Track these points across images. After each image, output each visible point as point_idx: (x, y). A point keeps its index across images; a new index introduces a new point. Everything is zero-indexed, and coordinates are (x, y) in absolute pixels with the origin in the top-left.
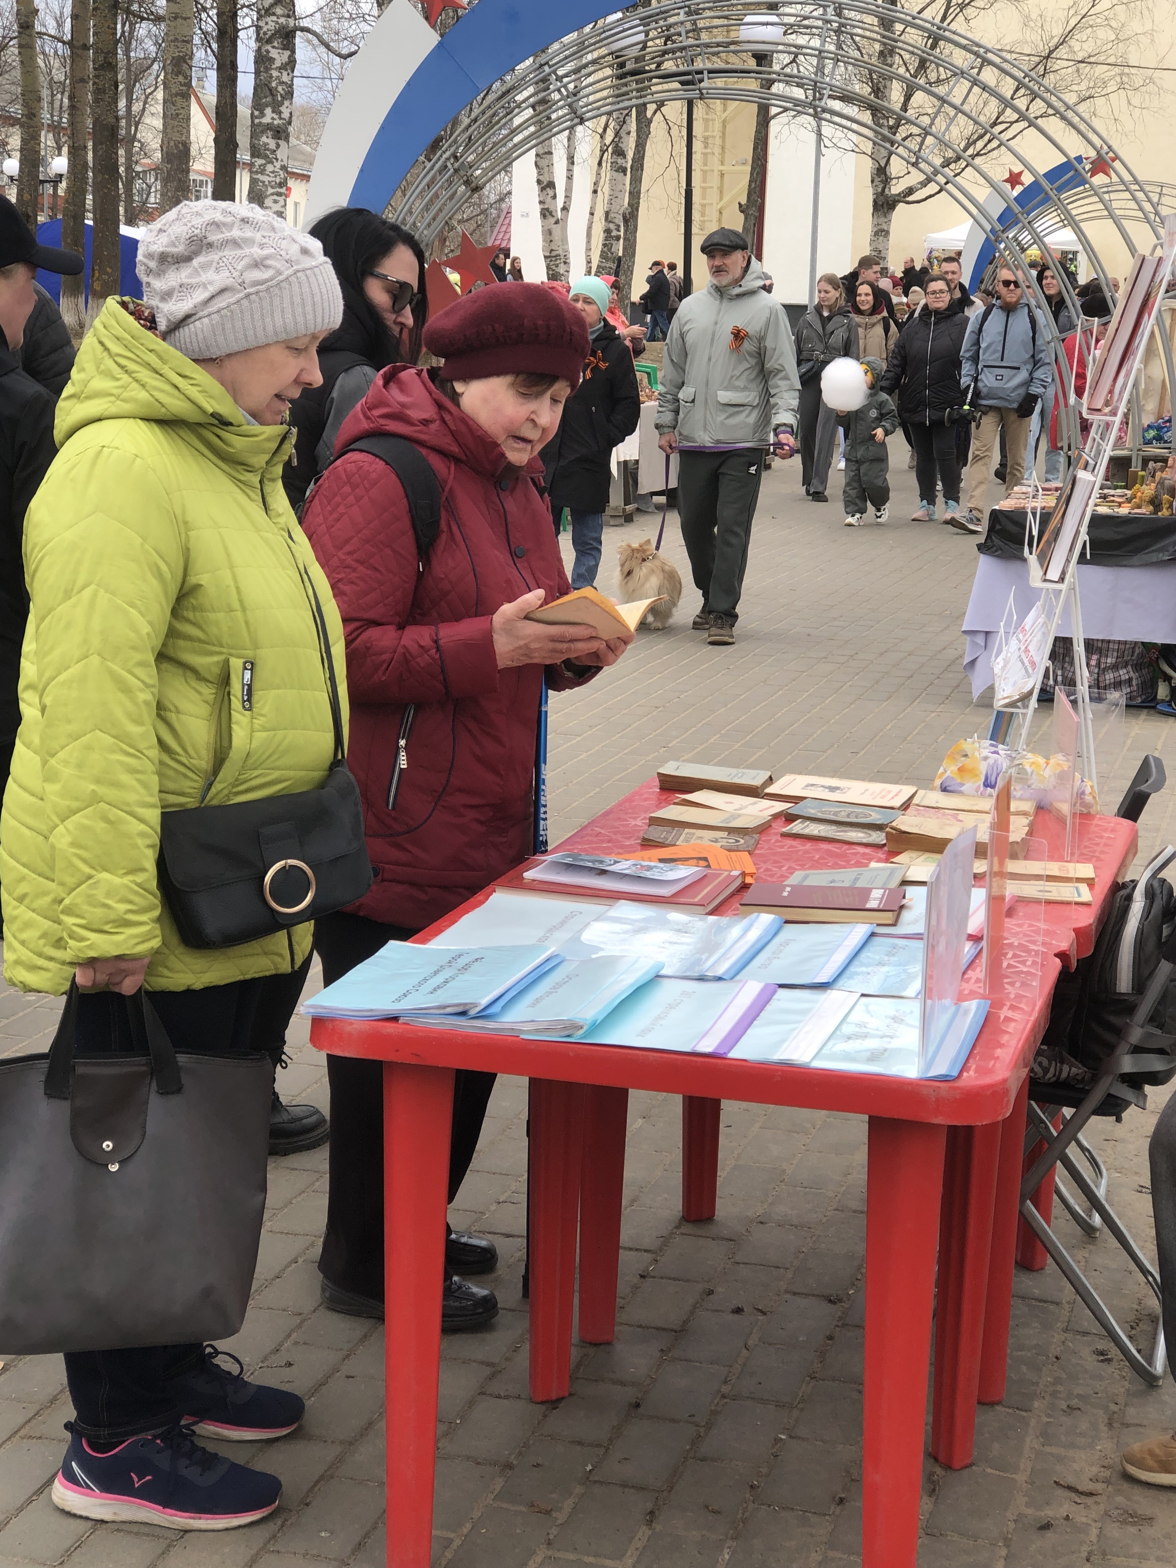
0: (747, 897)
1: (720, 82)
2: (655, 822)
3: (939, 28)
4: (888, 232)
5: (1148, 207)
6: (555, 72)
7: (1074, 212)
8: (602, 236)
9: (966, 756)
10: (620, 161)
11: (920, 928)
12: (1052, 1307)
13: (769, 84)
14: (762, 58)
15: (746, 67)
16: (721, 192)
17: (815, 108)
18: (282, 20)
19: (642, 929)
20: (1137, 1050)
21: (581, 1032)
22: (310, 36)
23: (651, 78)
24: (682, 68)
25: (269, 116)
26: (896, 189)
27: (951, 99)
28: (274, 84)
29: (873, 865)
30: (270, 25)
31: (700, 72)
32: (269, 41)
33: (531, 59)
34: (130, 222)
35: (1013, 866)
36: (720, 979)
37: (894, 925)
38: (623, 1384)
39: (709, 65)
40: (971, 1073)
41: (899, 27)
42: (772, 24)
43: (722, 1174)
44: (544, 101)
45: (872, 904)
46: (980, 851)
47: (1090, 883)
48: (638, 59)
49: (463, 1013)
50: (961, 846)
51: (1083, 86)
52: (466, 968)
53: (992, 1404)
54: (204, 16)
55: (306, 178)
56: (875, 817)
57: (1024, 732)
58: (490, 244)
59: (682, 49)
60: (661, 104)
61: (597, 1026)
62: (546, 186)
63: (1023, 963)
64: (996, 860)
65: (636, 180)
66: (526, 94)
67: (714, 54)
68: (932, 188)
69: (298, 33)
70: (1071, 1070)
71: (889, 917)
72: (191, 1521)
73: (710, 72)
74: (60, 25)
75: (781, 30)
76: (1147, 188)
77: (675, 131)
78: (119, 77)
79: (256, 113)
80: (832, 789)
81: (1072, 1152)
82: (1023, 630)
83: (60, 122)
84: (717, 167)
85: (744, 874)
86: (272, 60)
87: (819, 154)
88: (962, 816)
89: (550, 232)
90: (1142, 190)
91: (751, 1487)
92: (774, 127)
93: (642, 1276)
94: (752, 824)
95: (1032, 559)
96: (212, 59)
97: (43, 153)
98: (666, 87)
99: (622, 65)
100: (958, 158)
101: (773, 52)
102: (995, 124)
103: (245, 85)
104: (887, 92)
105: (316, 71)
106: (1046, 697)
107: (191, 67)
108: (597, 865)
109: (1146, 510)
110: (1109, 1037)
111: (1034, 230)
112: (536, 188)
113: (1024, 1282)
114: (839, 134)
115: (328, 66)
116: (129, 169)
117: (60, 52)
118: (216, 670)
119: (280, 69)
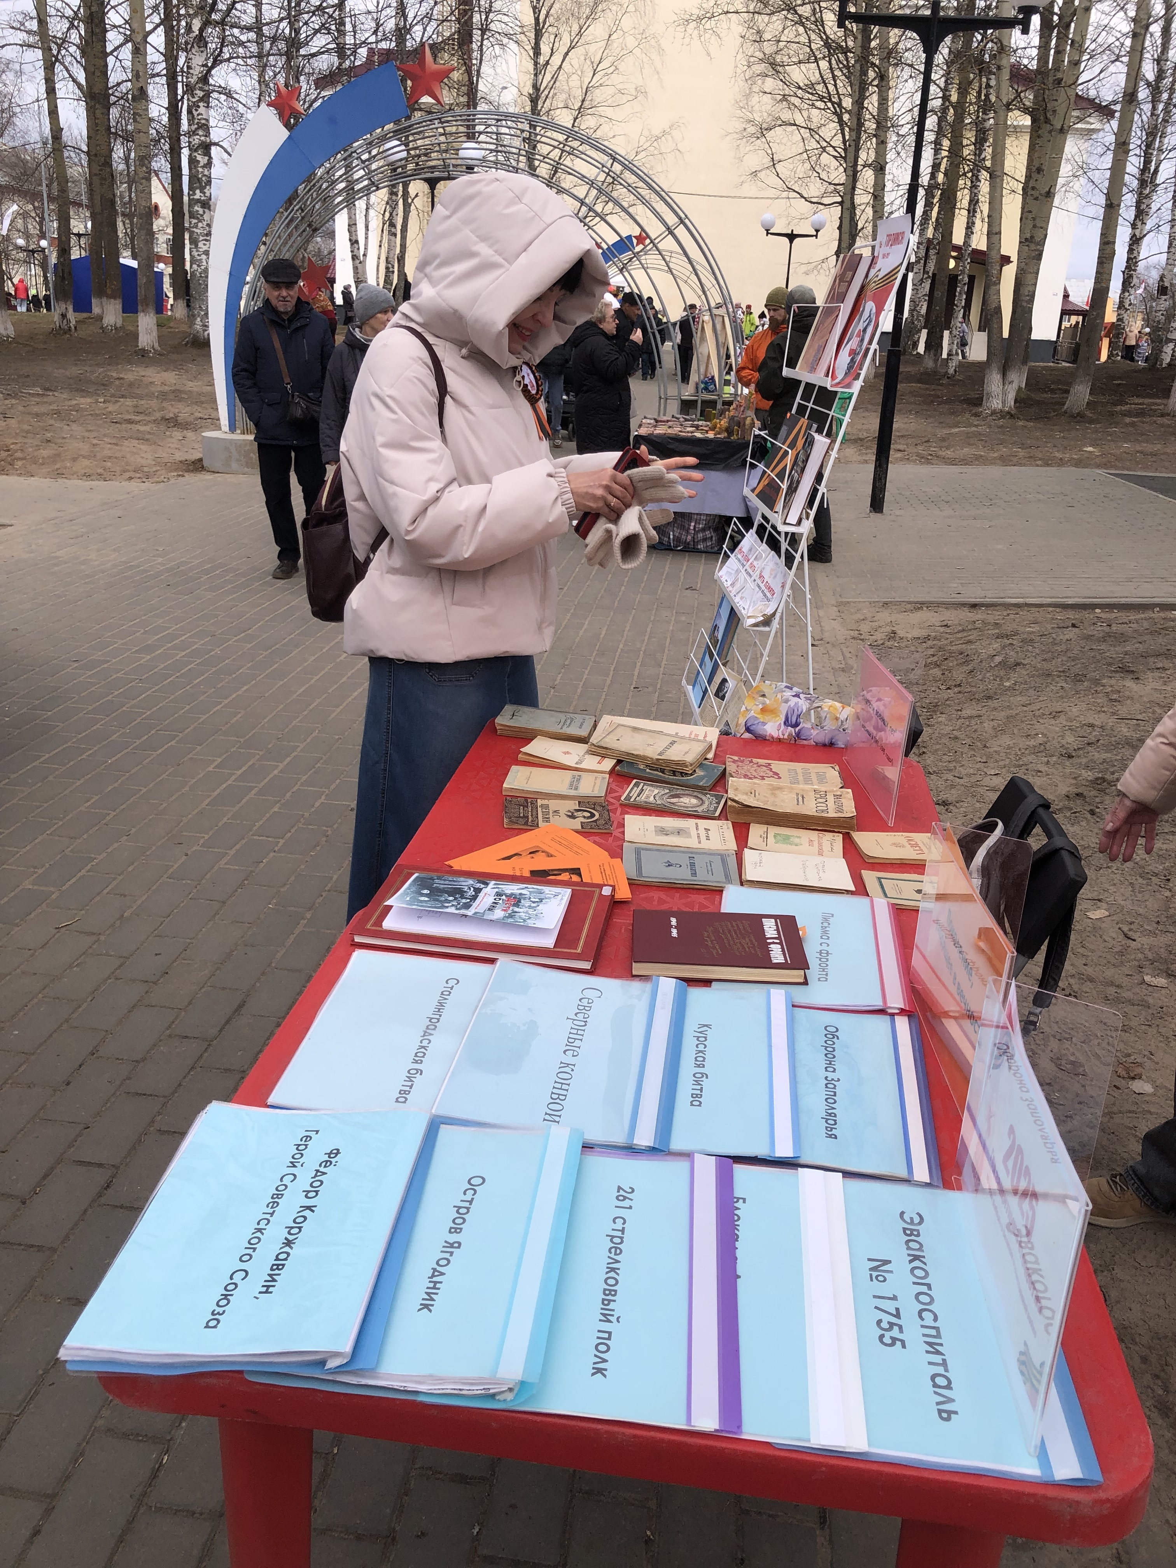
8: (385, 271)
9: (764, 696)
10: (393, 230)
18: (203, 138)
22: (221, 150)
25: (199, 195)
28: (200, 176)
30: (196, 140)
32: (196, 151)
37: (806, 984)
45: (776, 953)
62: (354, 242)
65: (403, 242)
69: (213, 148)
79: (192, 193)
86: (198, 162)
89: (357, 268)
109: (723, 436)
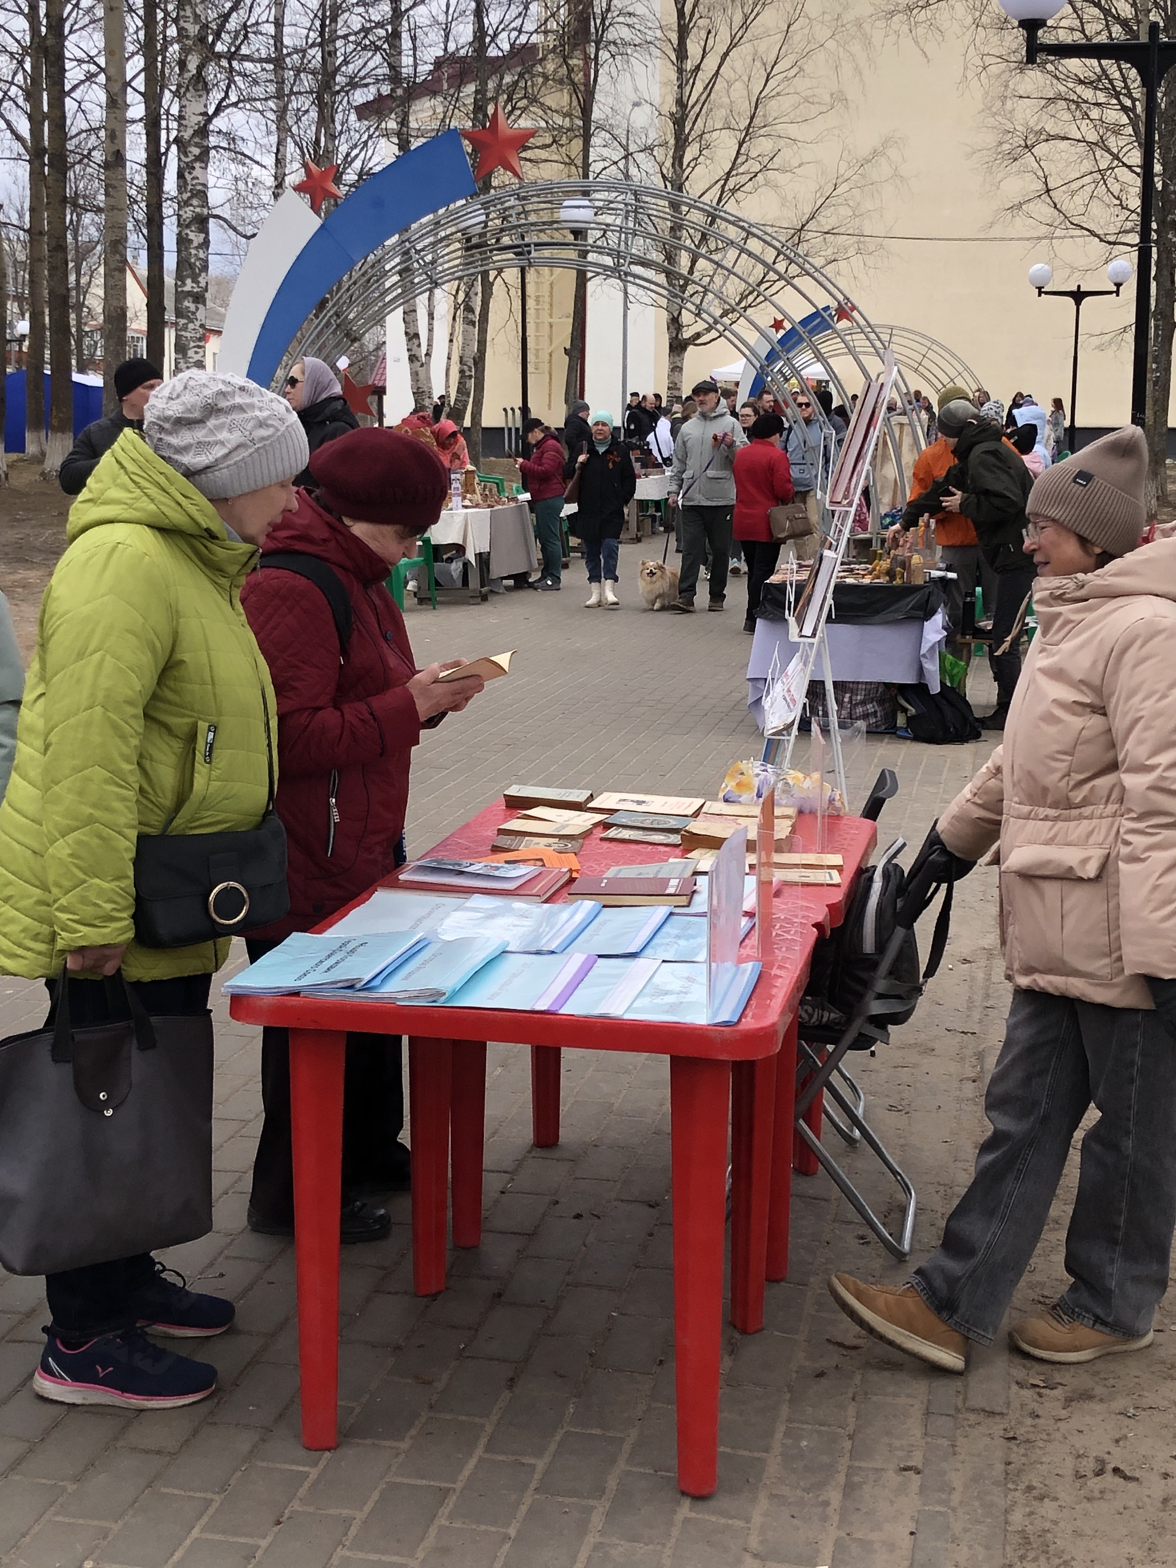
0: (574, 888)
1: (547, 253)
2: (502, 832)
3: (716, 210)
4: (681, 369)
5: (878, 344)
6: (414, 247)
7: (822, 351)
8: (458, 375)
9: (742, 774)
10: (470, 316)
11: (704, 908)
12: (823, 1203)
13: (584, 254)
14: (579, 233)
15: (567, 241)
16: (551, 339)
17: (619, 272)
18: (198, 210)
19: (491, 916)
20: (880, 996)
21: (444, 998)
22: (222, 222)
23: (491, 251)
24: (516, 242)
25: (189, 285)
26: (687, 334)
27: (724, 263)
28: (193, 260)
29: (671, 860)
30: (188, 213)
31: (528, 245)
32: (188, 226)
33: (397, 236)
34: (82, 370)
35: (777, 858)
36: (553, 952)
37: (688, 906)
38: (488, 1278)
39: (535, 239)
40: (749, 1019)
41: (685, 209)
42: (583, 207)
43: (563, 1109)
44: (407, 269)
45: (671, 890)
46: (751, 846)
47: (840, 869)
48: (481, 235)
49: (351, 987)
50: (735, 844)
51: (829, 251)
52: (353, 951)
53: (777, 1281)
54: (136, 207)
55: (219, 333)
56: (673, 823)
57: (788, 754)
58: (370, 383)
59: (515, 227)
60: (500, 271)
61: (456, 993)
62: (412, 336)
63: (788, 932)
64: (763, 853)
65: (483, 331)
66: (393, 263)
67: (541, 231)
68: (714, 334)
69: (211, 220)
70: (830, 1015)
71: (683, 900)
72: (146, 1403)
73: (536, 245)
74: (21, 216)
75: (591, 212)
76: (877, 330)
77: (512, 292)
78: (69, 257)
79: (179, 283)
80: (639, 803)
81: (835, 1078)
82: (787, 675)
83: (23, 293)
84: (547, 319)
85: (571, 871)
86: (191, 241)
87: (626, 308)
88: (740, 820)
89: (417, 373)
90: (874, 332)
91: (591, 1355)
92: (590, 286)
93: (502, 1192)
94: (576, 831)
95: (792, 620)
96: (144, 241)
97: (9, 318)
98: (504, 257)
99: (468, 240)
100: (734, 310)
101: (587, 229)
102: (762, 282)
103: (170, 261)
104: (677, 259)
105: (227, 249)
106: (804, 726)
107: (125, 248)
108: (457, 868)
109: (883, 580)
110: (858, 988)
111: (793, 366)
112: (404, 338)
113: (799, 1185)
114: (641, 292)
115: (236, 245)
116: (79, 329)
117: (22, 238)
118: (186, 729)
119: (197, 248)
